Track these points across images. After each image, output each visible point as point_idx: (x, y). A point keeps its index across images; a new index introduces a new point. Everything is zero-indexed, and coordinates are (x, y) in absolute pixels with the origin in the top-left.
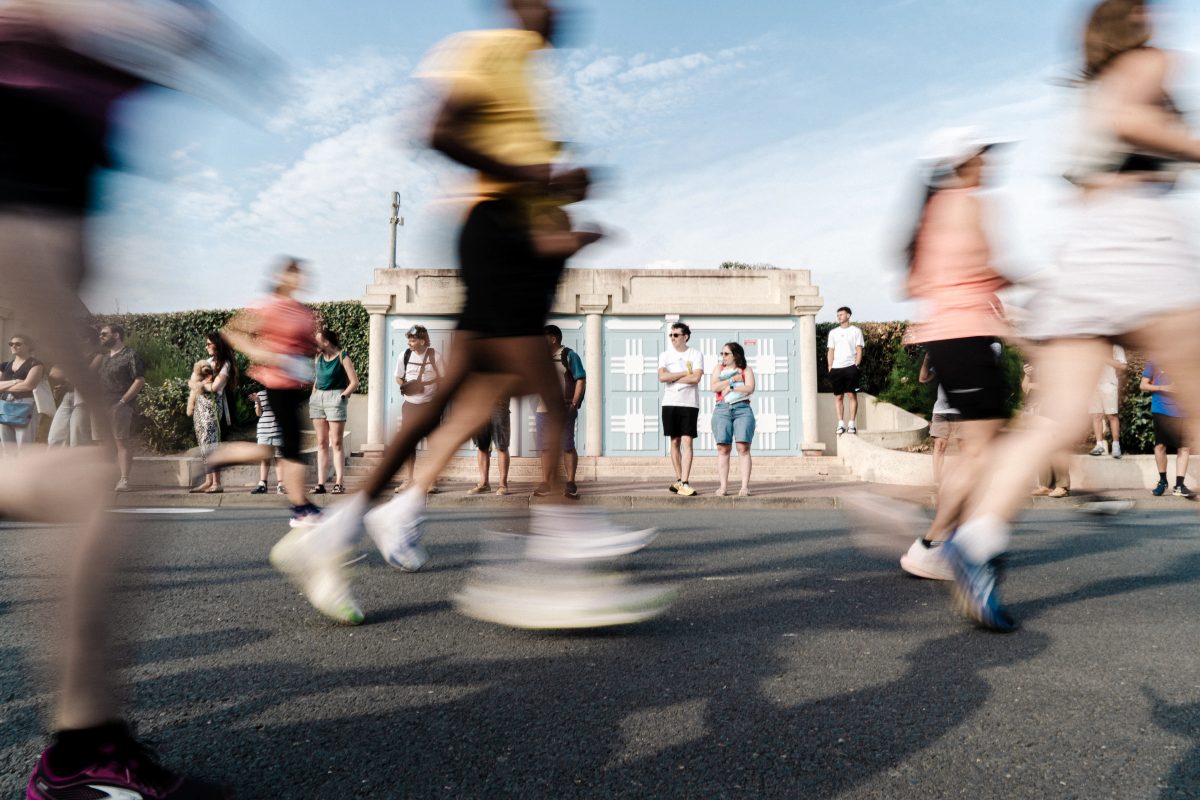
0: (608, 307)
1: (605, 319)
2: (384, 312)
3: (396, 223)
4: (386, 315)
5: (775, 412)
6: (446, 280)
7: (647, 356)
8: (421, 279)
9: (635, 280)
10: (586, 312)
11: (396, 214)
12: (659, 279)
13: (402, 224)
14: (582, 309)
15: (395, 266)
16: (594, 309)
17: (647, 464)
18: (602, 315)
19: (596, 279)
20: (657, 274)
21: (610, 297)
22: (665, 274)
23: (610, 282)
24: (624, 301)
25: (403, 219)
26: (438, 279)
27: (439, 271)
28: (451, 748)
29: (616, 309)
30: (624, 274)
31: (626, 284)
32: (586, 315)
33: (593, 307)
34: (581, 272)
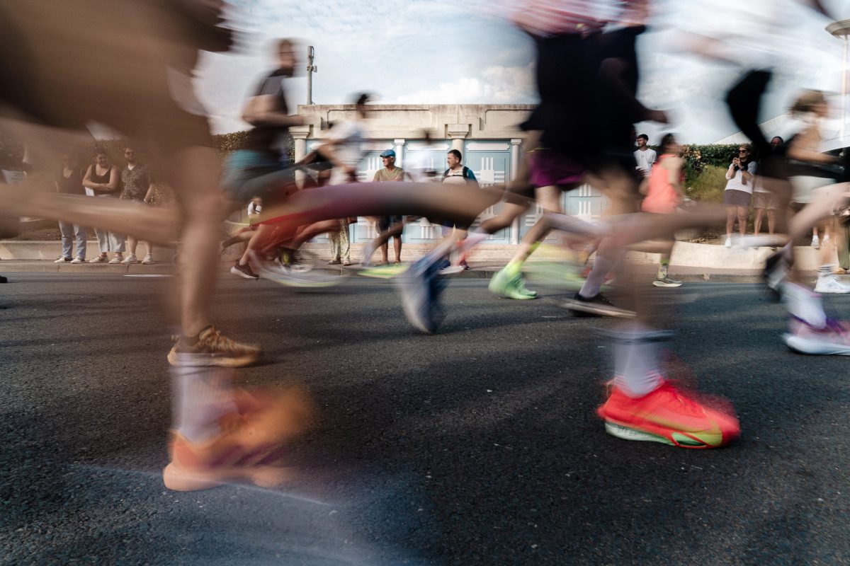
0: (468, 134)
1: (466, 142)
2: (305, 137)
3: (312, 70)
4: (306, 140)
5: (591, 212)
6: (349, 113)
7: (497, 170)
8: (331, 112)
9: (489, 113)
10: (453, 137)
11: (311, 63)
12: (505, 112)
13: (316, 71)
14: (449, 135)
15: (311, 103)
16: (458, 135)
17: (496, 249)
18: (464, 140)
19: (461, 112)
20: (506, 108)
21: (470, 125)
22: (512, 108)
23: (470, 114)
24: (480, 130)
25: (316, 67)
26: (343, 112)
27: (344, 106)
28: (395, 396)
29: (475, 135)
30: (481, 108)
31: (482, 115)
32: (452, 139)
33: (458, 133)
34: (449, 107)
